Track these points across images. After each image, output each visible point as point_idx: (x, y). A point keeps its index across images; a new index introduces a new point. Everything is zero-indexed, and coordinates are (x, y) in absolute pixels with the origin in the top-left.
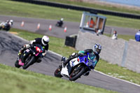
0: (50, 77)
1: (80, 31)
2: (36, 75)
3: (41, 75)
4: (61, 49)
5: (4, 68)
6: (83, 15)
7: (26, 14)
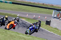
0: (39, 38)
1: (52, 18)
2: (33, 37)
3: (35, 37)
4: (44, 26)
5: (19, 34)
6: (53, 11)
7: (29, 11)
